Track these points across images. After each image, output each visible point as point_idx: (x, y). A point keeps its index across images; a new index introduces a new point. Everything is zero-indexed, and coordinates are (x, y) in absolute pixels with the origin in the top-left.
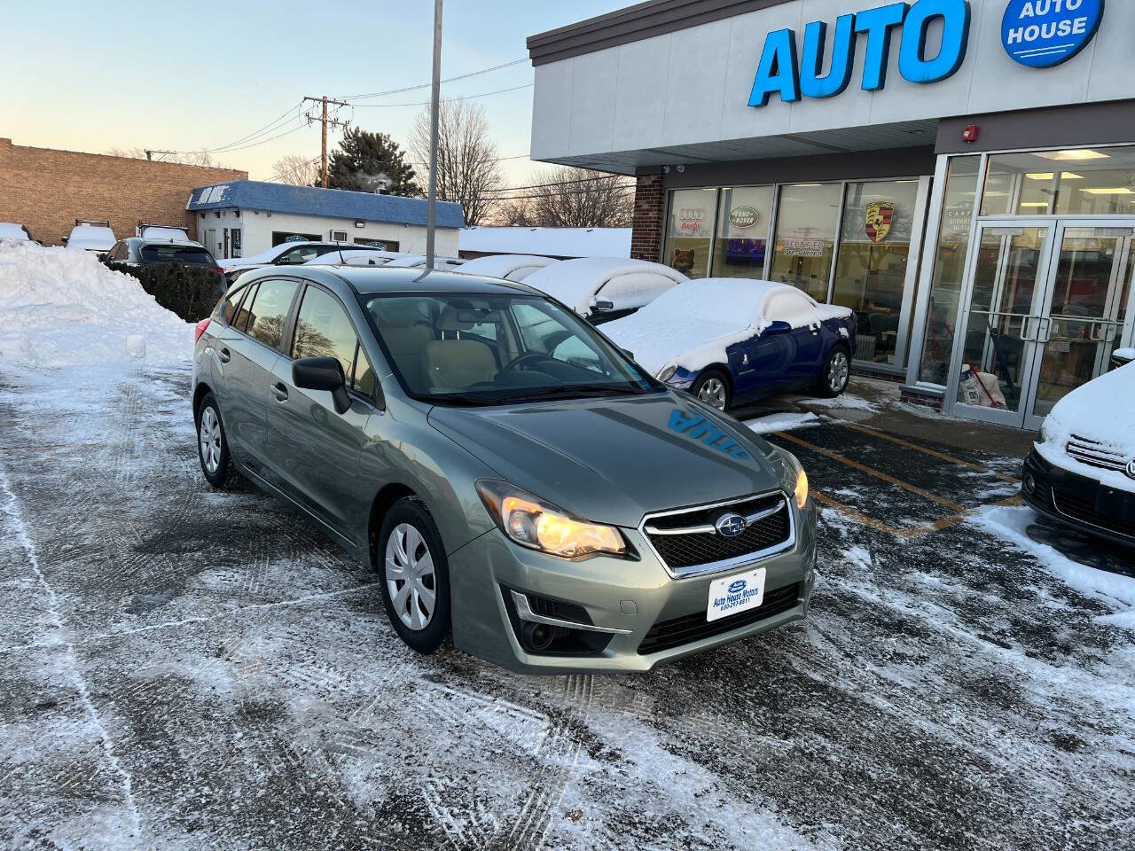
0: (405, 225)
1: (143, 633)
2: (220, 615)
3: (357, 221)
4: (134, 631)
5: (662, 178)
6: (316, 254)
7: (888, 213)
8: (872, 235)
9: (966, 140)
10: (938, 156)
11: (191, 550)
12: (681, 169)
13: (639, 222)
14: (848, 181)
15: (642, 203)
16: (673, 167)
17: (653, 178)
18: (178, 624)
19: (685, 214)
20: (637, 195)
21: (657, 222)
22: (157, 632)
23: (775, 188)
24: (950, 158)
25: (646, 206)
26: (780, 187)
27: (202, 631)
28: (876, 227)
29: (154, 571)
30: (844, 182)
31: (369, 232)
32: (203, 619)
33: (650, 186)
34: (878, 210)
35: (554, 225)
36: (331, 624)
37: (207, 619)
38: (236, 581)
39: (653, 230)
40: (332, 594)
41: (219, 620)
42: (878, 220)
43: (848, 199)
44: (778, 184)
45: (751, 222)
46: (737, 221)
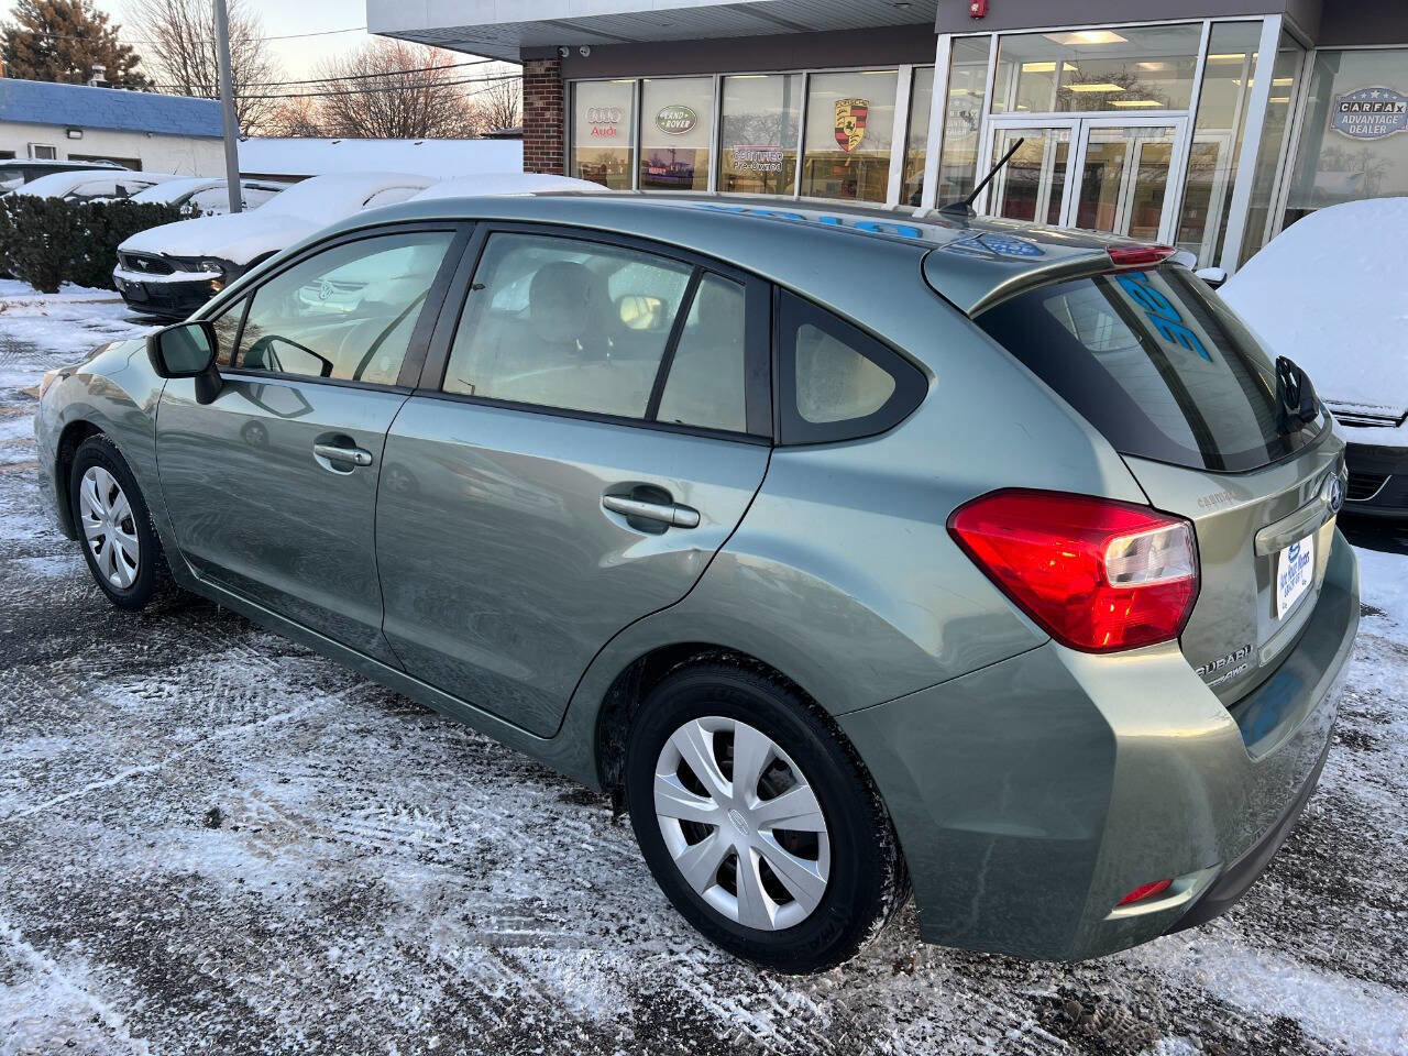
0: (147, 134)
1: (58, 809)
2: (176, 755)
3: (69, 129)
4: (38, 808)
5: (558, 64)
6: (22, 179)
7: (861, 113)
8: (843, 142)
9: (974, 16)
10: (940, 37)
11: (59, 656)
12: (586, 52)
13: (531, 126)
14: (809, 71)
15: (533, 98)
16: (574, 49)
17: (547, 64)
18: (111, 782)
19: (595, 116)
20: (525, 88)
21: (558, 126)
22: (80, 803)
23: (716, 78)
24: (953, 39)
25: (539, 104)
26: (722, 78)
27: (161, 789)
28: (847, 132)
29: (14, 700)
30: (805, 72)
31: (90, 144)
32: (151, 768)
33: (542, 76)
34: (849, 109)
35: (359, 136)
36: (371, 742)
37: (157, 766)
38: (170, 696)
39: (553, 137)
41: (180, 764)
42: (850, 123)
43: (812, 94)
44: (719, 75)
45: (687, 126)
46: (668, 125)
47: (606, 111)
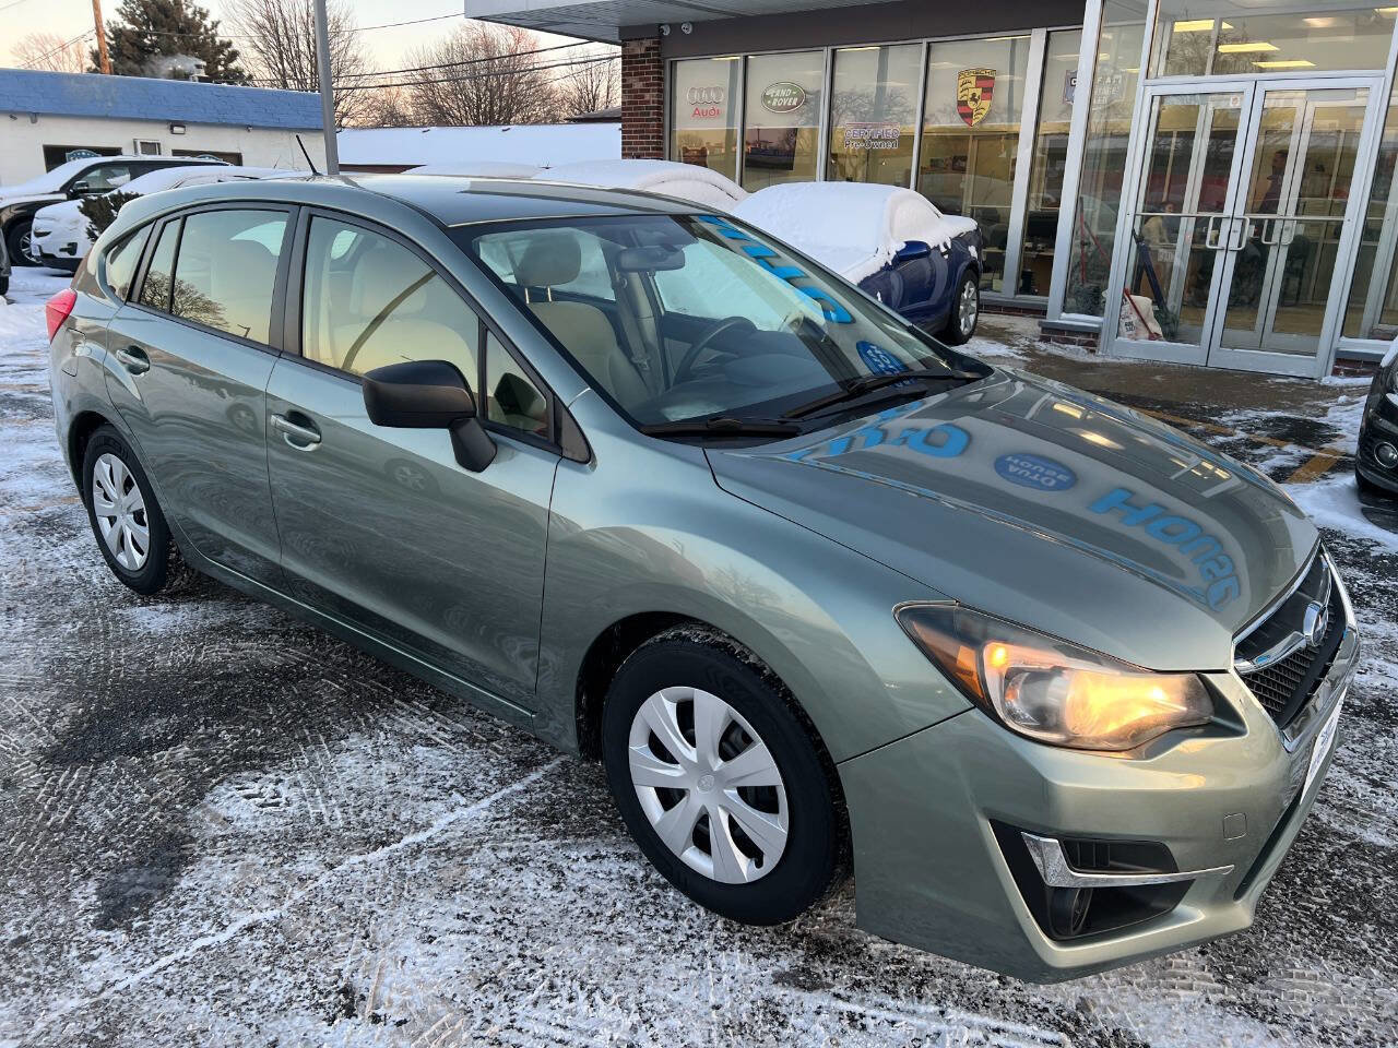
0: (247, 127)
1: (160, 980)
2: (298, 895)
3: (173, 124)
4: (137, 978)
5: (659, 43)
6: (128, 176)
7: (987, 84)
8: (967, 116)
11: (163, 744)
12: (688, 30)
13: (630, 109)
14: (930, 40)
15: (631, 80)
16: (675, 27)
17: (647, 43)
18: (223, 937)
19: (696, 96)
20: (623, 69)
21: (658, 108)
22: (187, 970)
23: (827, 51)
25: (638, 85)
26: (834, 51)
27: (282, 949)
28: (971, 105)
29: (111, 807)
30: (925, 41)
31: (192, 139)
32: (270, 915)
33: (642, 55)
34: (973, 79)
36: (528, 878)
37: (276, 912)
38: (288, 804)
39: (652, 120)
40: (485, 803)
41: (303, 909)
42: (974, 95)
43: (932, 65)
44: (830, 48)
45: (795, 103)
46: (774, 104)
47: (708, 90)
